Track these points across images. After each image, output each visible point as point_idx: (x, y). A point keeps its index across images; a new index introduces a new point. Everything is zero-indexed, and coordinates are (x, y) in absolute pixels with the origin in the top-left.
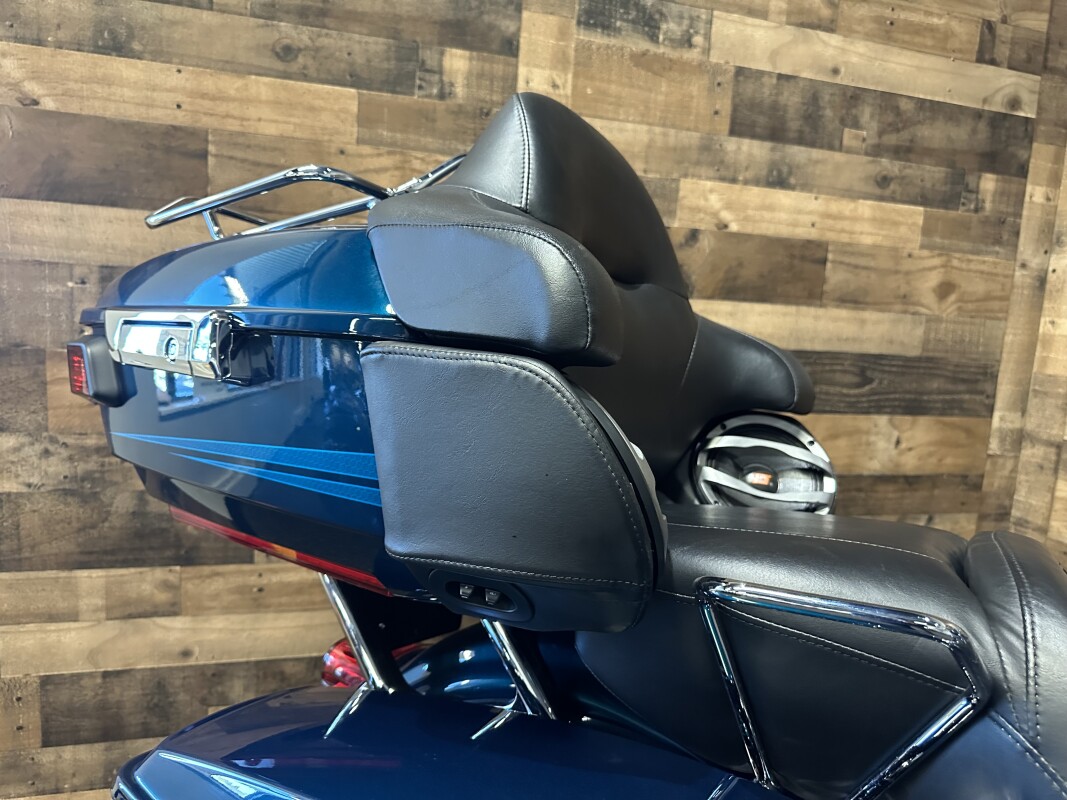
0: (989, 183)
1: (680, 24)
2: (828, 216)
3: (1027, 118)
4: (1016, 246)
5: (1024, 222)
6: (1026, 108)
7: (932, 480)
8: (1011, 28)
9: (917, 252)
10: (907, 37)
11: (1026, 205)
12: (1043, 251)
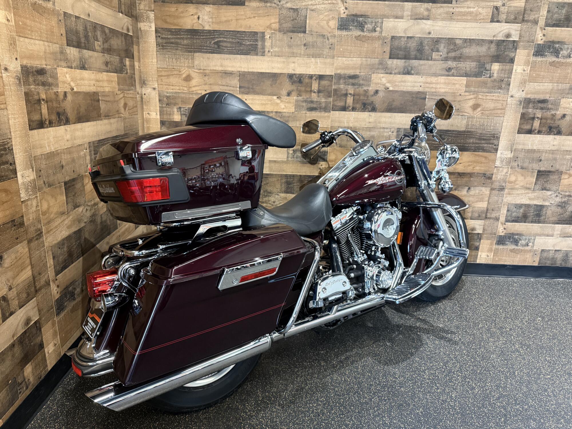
0: (496, 67)
1: (371, 25)
2: (427, 83)
3: (514, 41)
4: (509, 89)
5: (512, 80)
6: (514, 37)
7: (470, 175)
8: (507, 7)
9: (462, 94)
10: (459, 17)
11: (513, 74)
12: (521, 90)
